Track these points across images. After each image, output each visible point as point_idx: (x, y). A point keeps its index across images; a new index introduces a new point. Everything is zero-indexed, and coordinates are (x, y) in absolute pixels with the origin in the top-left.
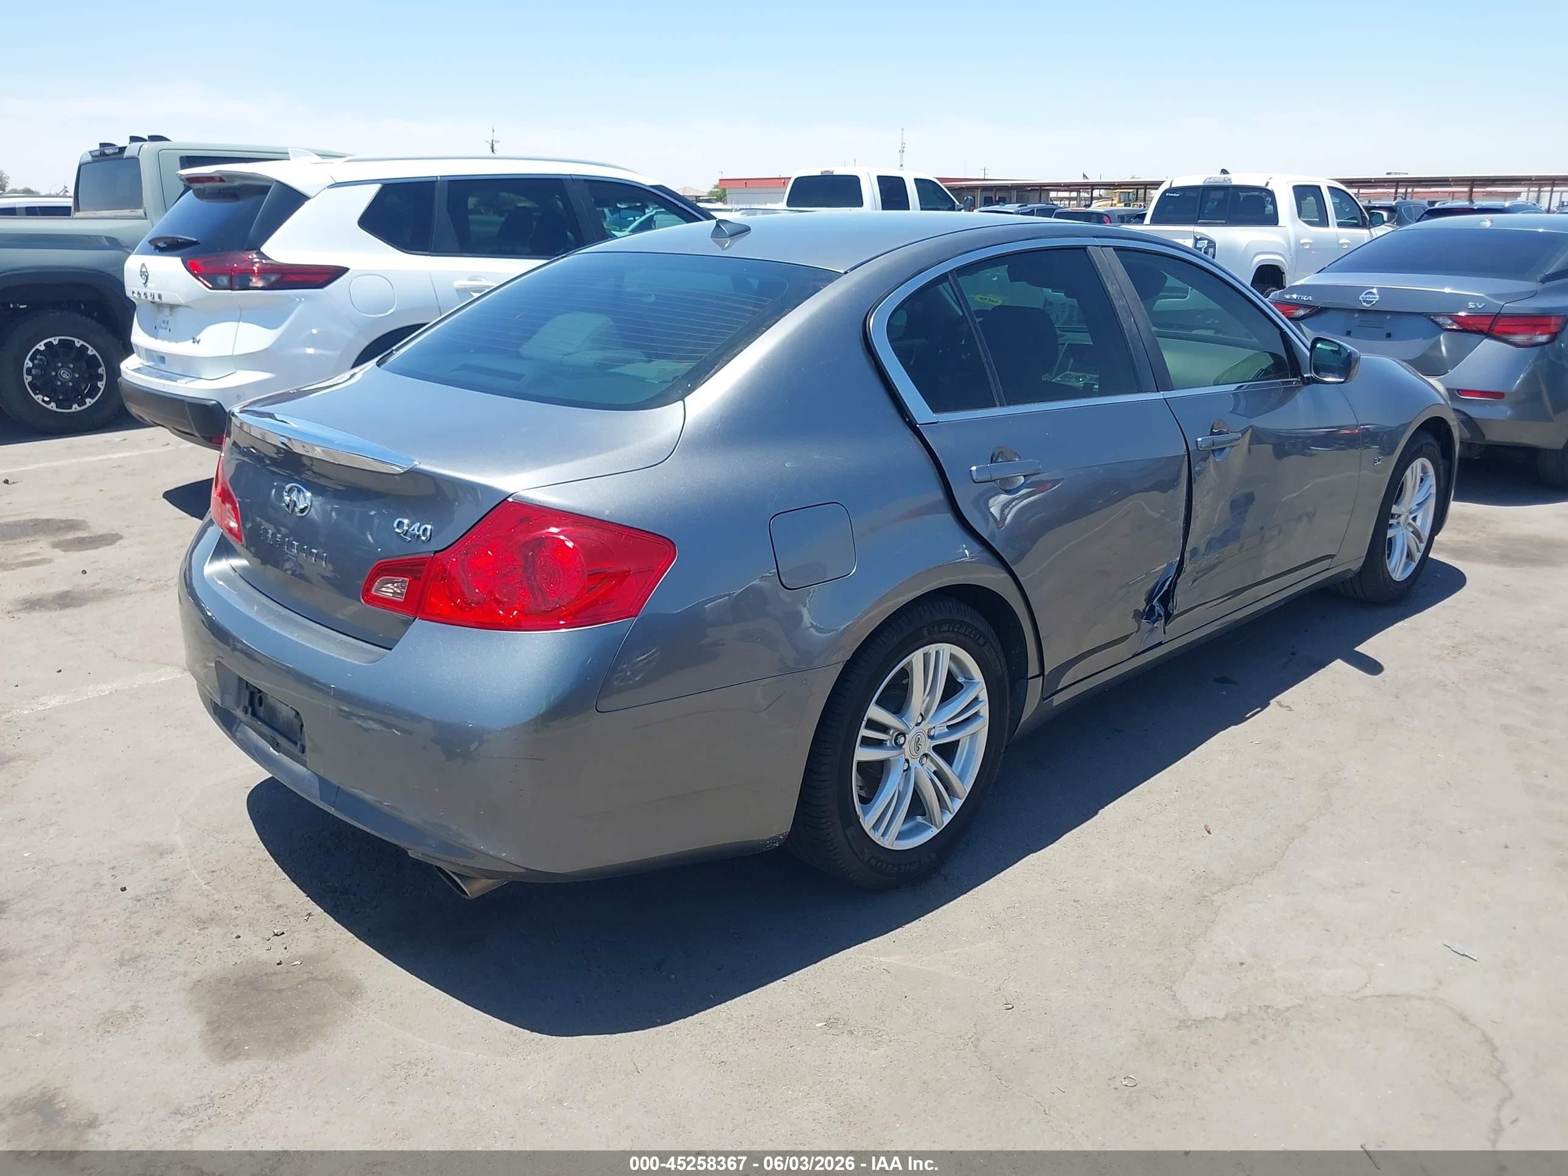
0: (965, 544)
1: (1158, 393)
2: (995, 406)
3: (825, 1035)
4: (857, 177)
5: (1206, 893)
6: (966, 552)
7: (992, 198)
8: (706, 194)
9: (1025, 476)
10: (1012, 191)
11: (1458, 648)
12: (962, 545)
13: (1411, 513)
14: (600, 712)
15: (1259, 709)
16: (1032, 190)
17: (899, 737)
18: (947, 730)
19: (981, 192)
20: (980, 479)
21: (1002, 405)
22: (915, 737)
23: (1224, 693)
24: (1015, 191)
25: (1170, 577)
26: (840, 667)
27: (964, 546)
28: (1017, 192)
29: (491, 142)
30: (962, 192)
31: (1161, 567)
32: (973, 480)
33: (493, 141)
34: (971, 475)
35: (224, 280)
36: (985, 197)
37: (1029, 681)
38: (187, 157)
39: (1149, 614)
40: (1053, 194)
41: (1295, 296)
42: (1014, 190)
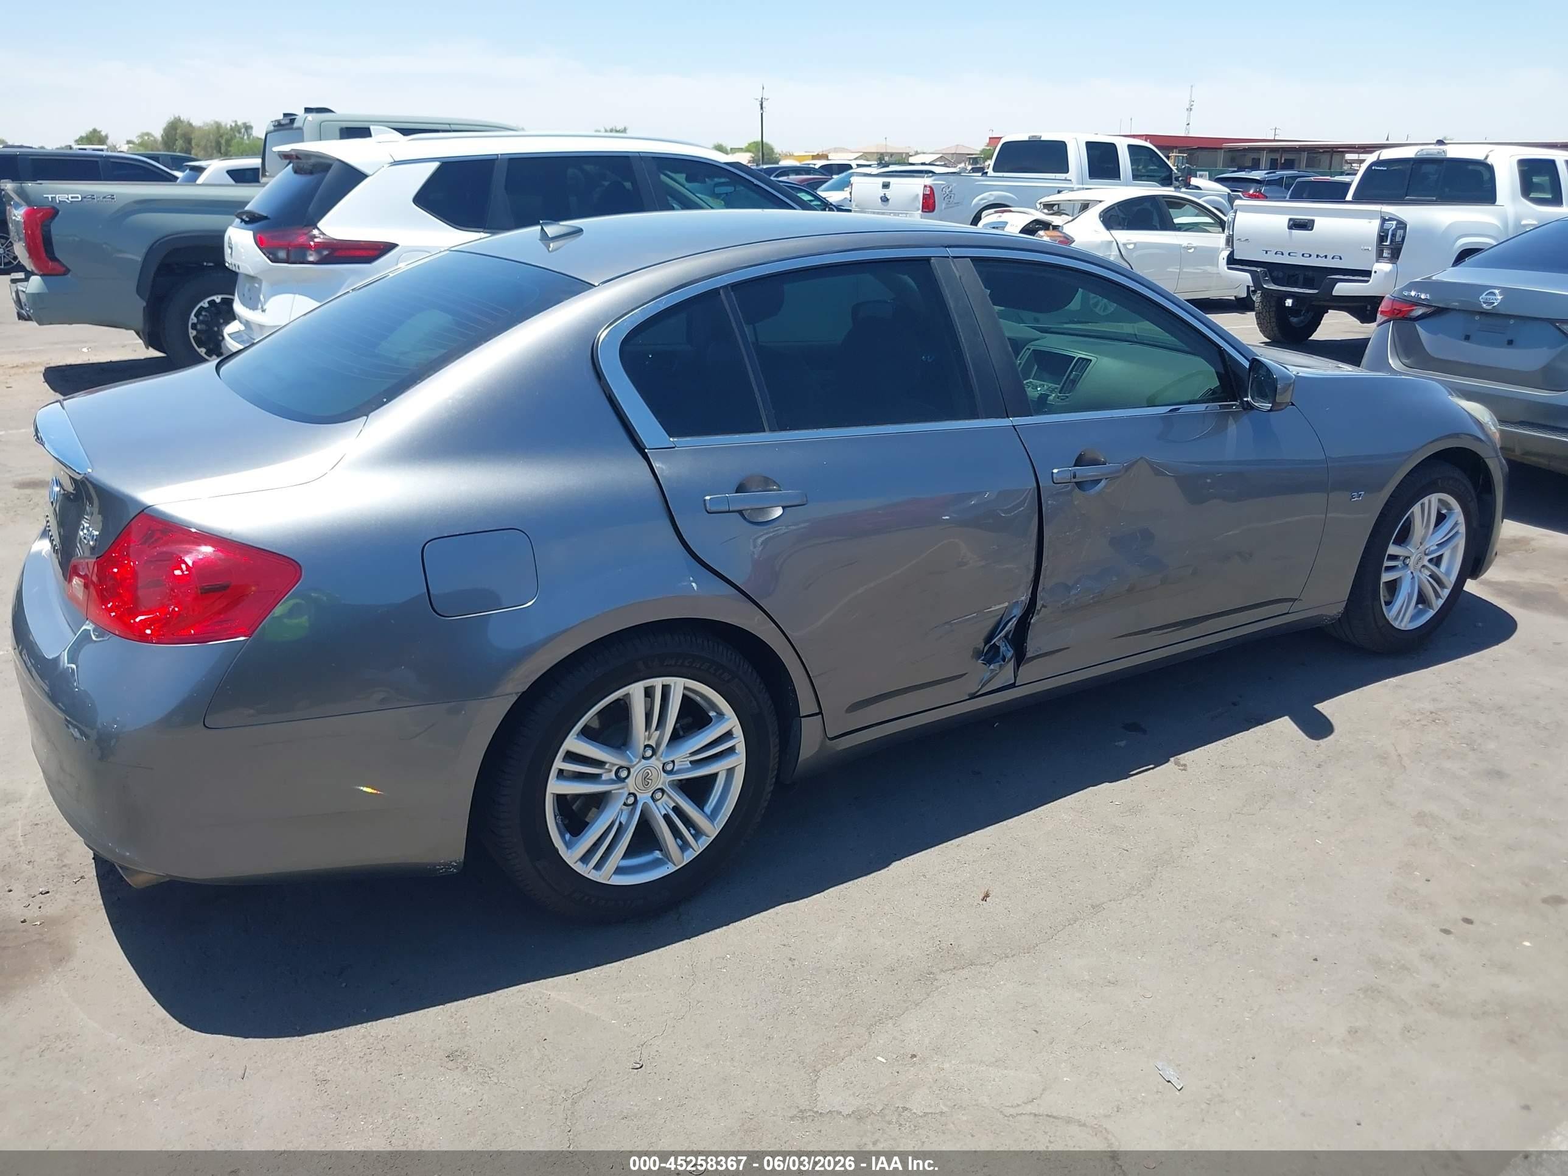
0: (693, 577)
1: (1007, 419)
2: (764, 431)
3: (440, 1068)
4: (1064, 142)
5: (934, 970)
6: (694, 584)
7: (1277, 159)
8: (978, 152)
9: (784, 508)
10: (1303, 153)
11: (1436, 714)
12: (689, 578)
13: (1426, 555)
14: (207, 727)
15: (1152, 766)
16: (1324, 152)
17: (621, 770)
18: (690, 765)
19: (1266, 153)
20: (714, 509)
21: (772, 430)
22: (643, 770)
23: (1123, 743)
24: (1306, 153)
25: (1015, 616)
26: (514, 698)
27: (691, 579)
28: (1308, 153)
29: (760, 100)
30: (1246, 153)
31: (1001, 606)
32: (706, 511)
33: (762, 98)
34: (705, 505)
35: (282, 254)
36: (1272, 159)
37: (802, 719)
38: (347, 128)
39: (991, 655)
40: (1349, 156)
41: (1413, 293)
42: (1304, 151)
